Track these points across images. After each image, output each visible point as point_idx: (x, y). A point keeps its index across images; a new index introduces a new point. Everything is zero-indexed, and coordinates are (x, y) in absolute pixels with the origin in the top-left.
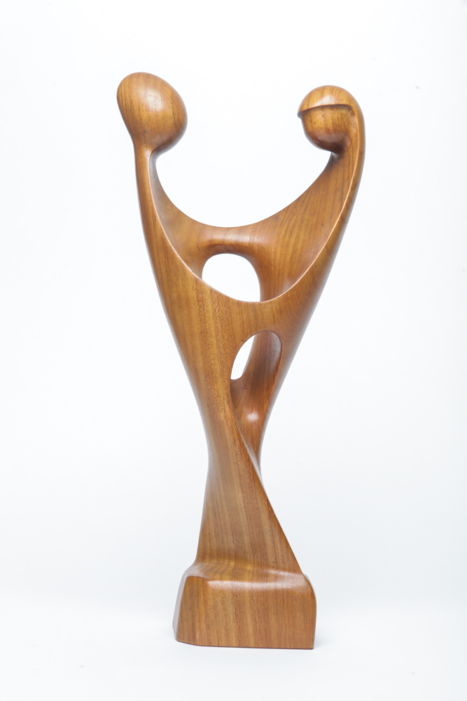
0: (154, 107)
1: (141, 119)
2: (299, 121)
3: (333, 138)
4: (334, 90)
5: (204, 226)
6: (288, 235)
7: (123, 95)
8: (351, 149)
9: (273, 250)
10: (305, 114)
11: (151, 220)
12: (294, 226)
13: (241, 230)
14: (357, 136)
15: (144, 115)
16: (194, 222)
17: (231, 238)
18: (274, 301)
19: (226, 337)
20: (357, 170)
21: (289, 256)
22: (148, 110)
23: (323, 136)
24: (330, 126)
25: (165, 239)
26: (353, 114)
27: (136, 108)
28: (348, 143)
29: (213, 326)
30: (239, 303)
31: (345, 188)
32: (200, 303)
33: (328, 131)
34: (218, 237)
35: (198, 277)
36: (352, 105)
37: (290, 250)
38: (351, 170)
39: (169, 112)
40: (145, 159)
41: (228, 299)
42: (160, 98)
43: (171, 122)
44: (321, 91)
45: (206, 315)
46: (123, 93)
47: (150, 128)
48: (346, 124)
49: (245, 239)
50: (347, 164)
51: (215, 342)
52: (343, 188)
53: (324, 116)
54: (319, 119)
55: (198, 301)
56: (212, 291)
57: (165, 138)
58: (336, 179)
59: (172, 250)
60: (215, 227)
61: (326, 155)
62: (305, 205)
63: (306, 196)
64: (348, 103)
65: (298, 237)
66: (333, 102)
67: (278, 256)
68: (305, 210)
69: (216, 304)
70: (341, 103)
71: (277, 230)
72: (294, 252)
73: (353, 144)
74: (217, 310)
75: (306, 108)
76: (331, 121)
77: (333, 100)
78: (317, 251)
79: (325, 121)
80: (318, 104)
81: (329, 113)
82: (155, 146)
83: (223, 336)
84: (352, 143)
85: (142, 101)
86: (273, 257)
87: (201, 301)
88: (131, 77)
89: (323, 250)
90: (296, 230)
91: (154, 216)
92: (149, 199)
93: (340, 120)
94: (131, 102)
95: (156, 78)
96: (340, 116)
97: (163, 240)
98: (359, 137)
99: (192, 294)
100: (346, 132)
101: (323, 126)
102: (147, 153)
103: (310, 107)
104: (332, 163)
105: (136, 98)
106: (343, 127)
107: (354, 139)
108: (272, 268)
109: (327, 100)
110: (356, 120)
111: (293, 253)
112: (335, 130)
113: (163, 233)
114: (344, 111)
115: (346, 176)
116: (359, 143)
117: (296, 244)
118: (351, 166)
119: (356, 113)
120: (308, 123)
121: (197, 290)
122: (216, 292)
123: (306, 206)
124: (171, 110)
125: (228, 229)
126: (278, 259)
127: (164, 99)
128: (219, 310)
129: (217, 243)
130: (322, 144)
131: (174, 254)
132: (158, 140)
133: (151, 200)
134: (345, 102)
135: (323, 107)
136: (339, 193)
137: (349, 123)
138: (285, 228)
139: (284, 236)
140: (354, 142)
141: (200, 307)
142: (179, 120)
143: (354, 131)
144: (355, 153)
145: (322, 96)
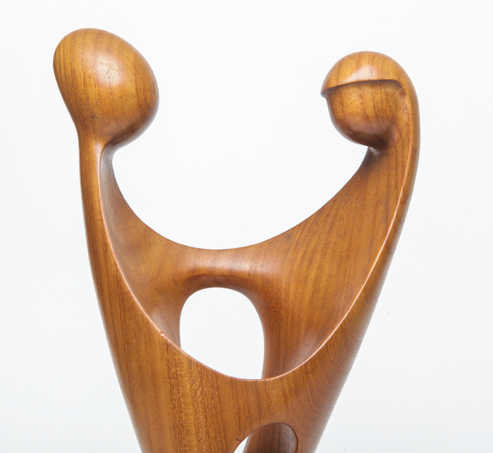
0: (107, 81)
1: (88, 98)
2: (324, 101)
3: (374, 128)
4: (375, 58)
5: (184, 248)
6: (306, 263)
7: (62, 62)
8: (400, 144)
9: (284, 285)
10: (332, 92)
11: (101, 249)
12: (314, 252)
13: (238, 252)
14: (408, 126)
15: (93, 93)
16: (169, 243)
17: (224, 265)
18: (287, 377)
19: (212, 434)
20: (408, 175)
21: (307, 298)
22: (98, 84)
23: (358, 124)
24: (370, 111)
25: (121, 279)
26: (403, 94)
27: (80, 81)
28: (396, 136)
29: (192, 417)
30: (233, 382)
31: (392, 201)
32: (173, 381)
33: (366, 118)
34: (205, 264)
35: (169, 341)
36: (402, 80)
37: (310, 287)
38: (400, 175)
39: (131, 88)
40: (95, 157)
41: (216, 375)
42: (116, 67)
43: (132, 102)
44: (357, 59)
45: (182, 400)
46: (62, 58)
47: (100, 112)
48: (393, 108)
49: (244, 266)
50: (393, 164)
51: (195, 442)
52: (388, 201)
53: (361, 96)
54: (354, 101)
55: (170, 378)
56: (191, 362)
57: (124, 125)
58: (378, 187)
59: (131, 298)
60: (199, 249)
61: (362, 150)
62: (330, 221)
63: (332, 208)
64: (395, 78)
65: (320, 269)
66: (374, 77)
67: (292, 295)
68: (331, 228)
69: (198, 384)
70: (386, 78)
71: (289, 255)
72: (316, 291)
73: (403, 137)
74: (198, 392)
75: (333, 84)
76: (371, 104)
77: (374, 73)
78: (352, 297)
79: (362, 104)
80: (352, 78)
81: (368, 91)
82: (109, 138)
83: (208, 433)
84: (401, 135)
85: (90, 71)
86: (283, 296)
87: (174, 379)
88: (75, 35)
89: (361, 296)
90: (318, 258)
91: (106, 245)
92: (99, 217)
93: (385, 102)
94: (73, 72)
95: (112, 38)
96: (384, 96)
97: (119, 281)
98: (411, 128)
99: (161, 366)
100: (394, 120)
101: (359, 111)
102: (98, 149)
103: (340, 83)
104: (369, 161)
105: (80, 67)
106: (388, 113)
107: (404, 130)
108: (283, 312)
109: (366, 73)
110: (407, 102)
111: (313, 292)
112: (377, 117)
113: (117, 270)
114: (390, 90)
115: (393, 183)
116: (411, 136)
117: (317, 280)
118: (400, 169)
119: (407, 92)
120: (337, 105)
121: (168, 360)
122: (199, 365)
123: (332, 223)
124: (133, 84)
125: (219, 251)
126: (291, 299)
127: (122, 70)
128: (202, 393)
129: (202, 273)
130: (356, 136)
131: (134, 303)
132: (113, 128)
133: (101, 220)
134: (391, 76)
135: (359, 84)
136: (382, 208)
137: (397, 106)
138: (301, 253)
139: (300, 266)
140: (404, 134)
141: (172, 387)
142: (145, 99)
143: (404, 118)
144: (406, 150)
145: (358, 66)
